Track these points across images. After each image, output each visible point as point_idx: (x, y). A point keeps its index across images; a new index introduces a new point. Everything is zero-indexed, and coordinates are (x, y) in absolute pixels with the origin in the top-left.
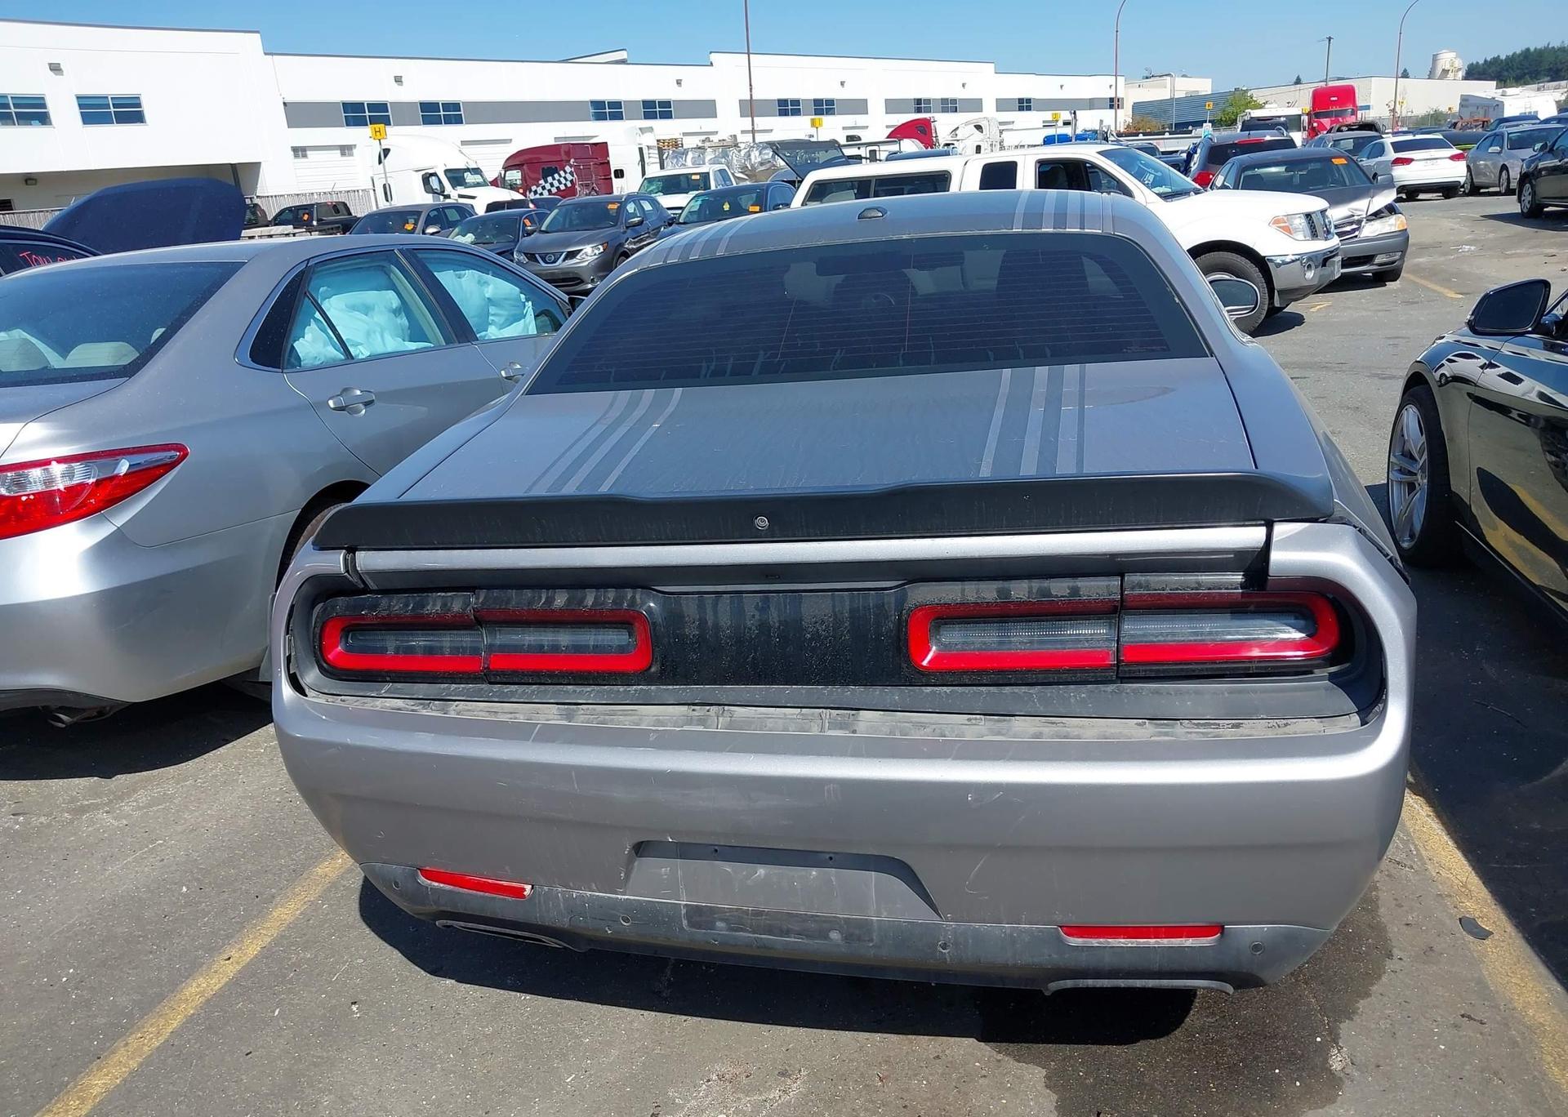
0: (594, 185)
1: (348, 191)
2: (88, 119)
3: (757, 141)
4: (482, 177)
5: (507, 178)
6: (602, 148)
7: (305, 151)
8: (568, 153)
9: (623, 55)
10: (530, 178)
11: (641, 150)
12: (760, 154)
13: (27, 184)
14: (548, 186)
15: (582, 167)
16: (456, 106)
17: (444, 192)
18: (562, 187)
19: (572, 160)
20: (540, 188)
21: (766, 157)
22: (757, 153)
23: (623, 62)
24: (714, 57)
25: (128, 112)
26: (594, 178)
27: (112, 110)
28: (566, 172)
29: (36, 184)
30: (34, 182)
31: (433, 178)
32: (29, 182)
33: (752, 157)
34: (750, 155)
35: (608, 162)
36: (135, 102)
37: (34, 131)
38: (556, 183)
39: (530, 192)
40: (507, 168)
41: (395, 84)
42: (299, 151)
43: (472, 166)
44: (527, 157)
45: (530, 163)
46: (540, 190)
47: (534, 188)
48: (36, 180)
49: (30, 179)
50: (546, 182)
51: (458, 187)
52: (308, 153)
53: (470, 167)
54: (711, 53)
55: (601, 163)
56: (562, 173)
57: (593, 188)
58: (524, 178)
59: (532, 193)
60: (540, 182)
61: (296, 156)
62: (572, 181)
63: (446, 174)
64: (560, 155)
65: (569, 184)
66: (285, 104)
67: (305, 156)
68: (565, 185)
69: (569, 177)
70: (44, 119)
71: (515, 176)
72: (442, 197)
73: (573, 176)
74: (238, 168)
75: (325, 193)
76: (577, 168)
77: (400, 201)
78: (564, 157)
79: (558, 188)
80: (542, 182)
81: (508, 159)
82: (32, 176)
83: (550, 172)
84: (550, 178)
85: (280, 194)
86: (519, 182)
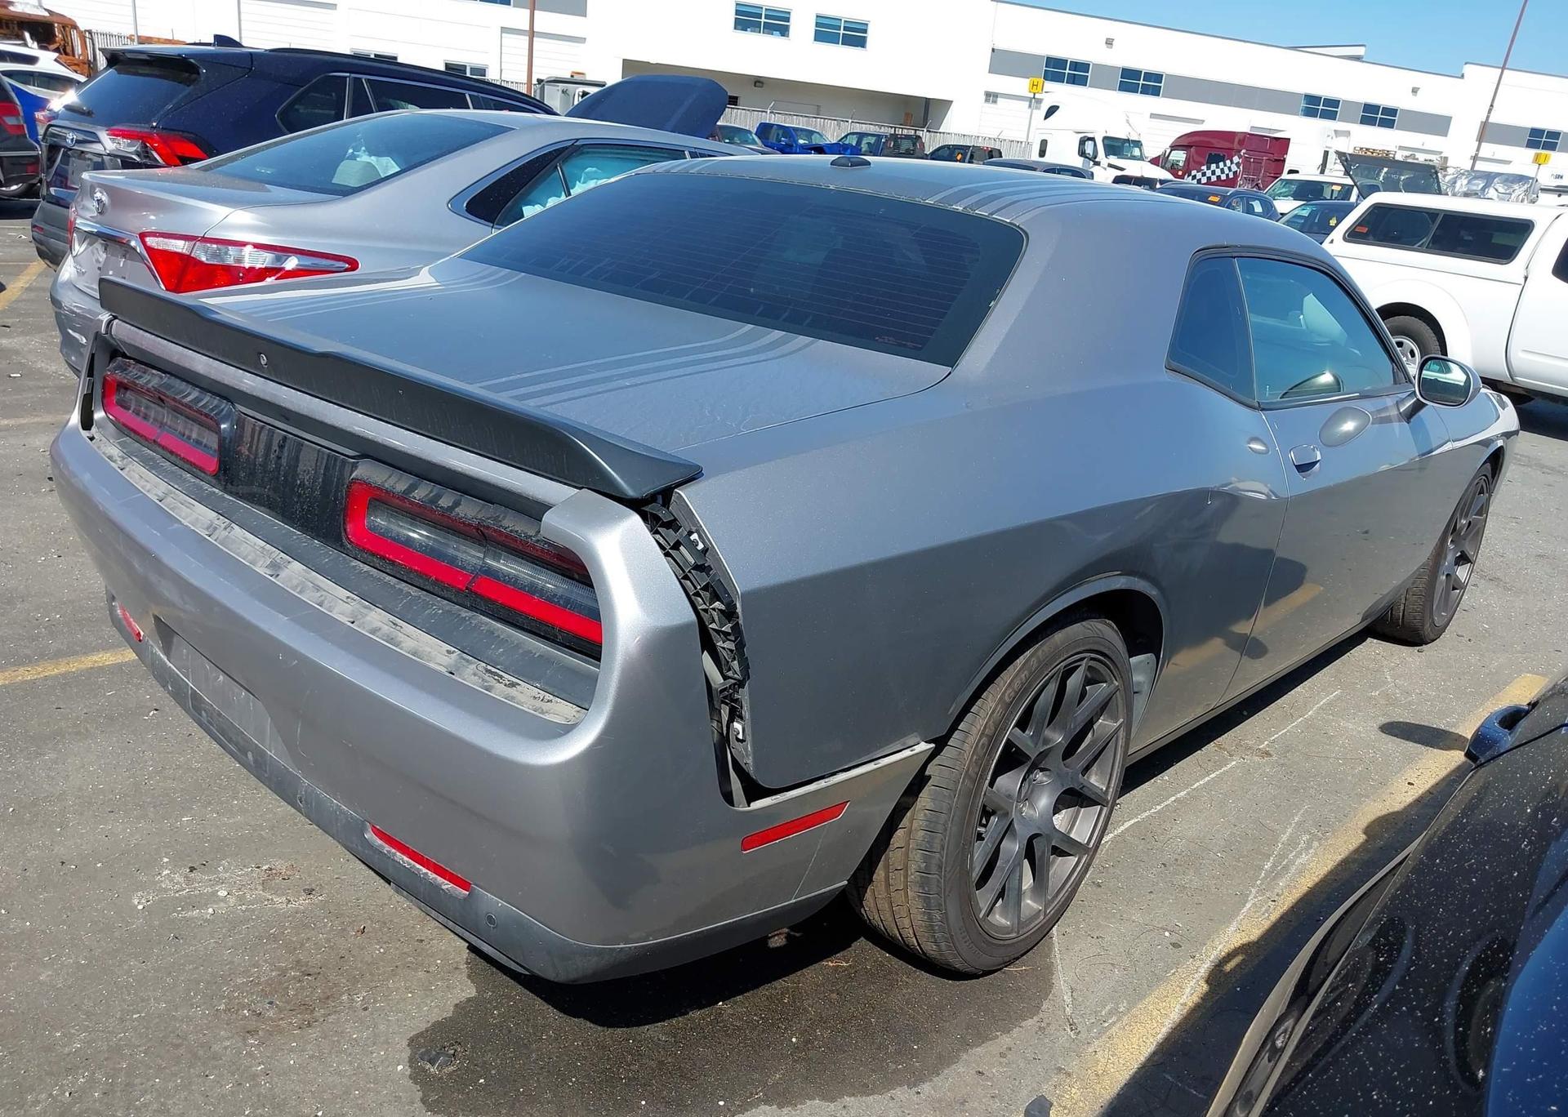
0: (1260, 181)
1: (1012, 141)
2: (820, 37)
3: (1476, 169)
4: (1141, 151)
5: (1170, 158)
6: (1283, 144)
7: (997, 97)
8: (1241, 142)
9: (1360, 51)
10: (1194, 161)
11: (1326, 153)
12: (1469, 182)
13: (755, 86)
14: (1209, 173)
15: (1252, 160)
16: (1158, 77)
17: (1095, 158)
18: (1223, 177)
19: (1244, 151)
20: (1200, 174)
21: (1475, 188)
22: (1465, 182)
23: (1358, 58)
24: (1468, 70)
25: (854, 36)
26: (1261, 175)
27: (842, 32)
28: (1232, 163)
29: (762, 87)
30: (761, 85)
31: (1090, 142)
32: (757, 84)
33: (1458, 185)
34: (1455, 183)
35: (1284, 161)
36: (863, 28)
37: (773, 41)
38: (1218, 172)
39: (1188, 176)
40: (1174, 147)
41: (1105, 46)
42: (991, 97)
43: (1134, 137)
44: (1197, 139)
45: (1198, 145)
46: (1199, 176)
47: (1194, 172)
48: (762, 83)
49: (759, 82)
50: (1208, 168)
51: (1111, 156)
52: (999, 99)
53: (1131, 138)
54: (1466, 64)
55: (1276, 160)
56: (1228, 162)
57: (1257, 185)
58: (1187, 161)
59: (1191, 177)
60: (1203, 168)
61: (987, 101)
62: (1235, 173)
63: (1103, 141)
64: (1233, 143)
65: (1231, 176)
66: (993, 50)
67: (995, 102)
68: (1227, 175)
69: (1234, 168)
70: (784, 31)
71: (1180, 156)
72: (1092, 163)
73: (1238, 167)
74: (931, 103)
75: (990, 138)
76: (1246, 160)
77: (1052, 157)
78: (1236, 146)
79: (1219, 177)
80: (1204, 168)
81: (1179, 138)
82: (761, 80)
83: (1216, 159)
84: (1214, 165)
85: (948, 132)
86: (1181, 164)
